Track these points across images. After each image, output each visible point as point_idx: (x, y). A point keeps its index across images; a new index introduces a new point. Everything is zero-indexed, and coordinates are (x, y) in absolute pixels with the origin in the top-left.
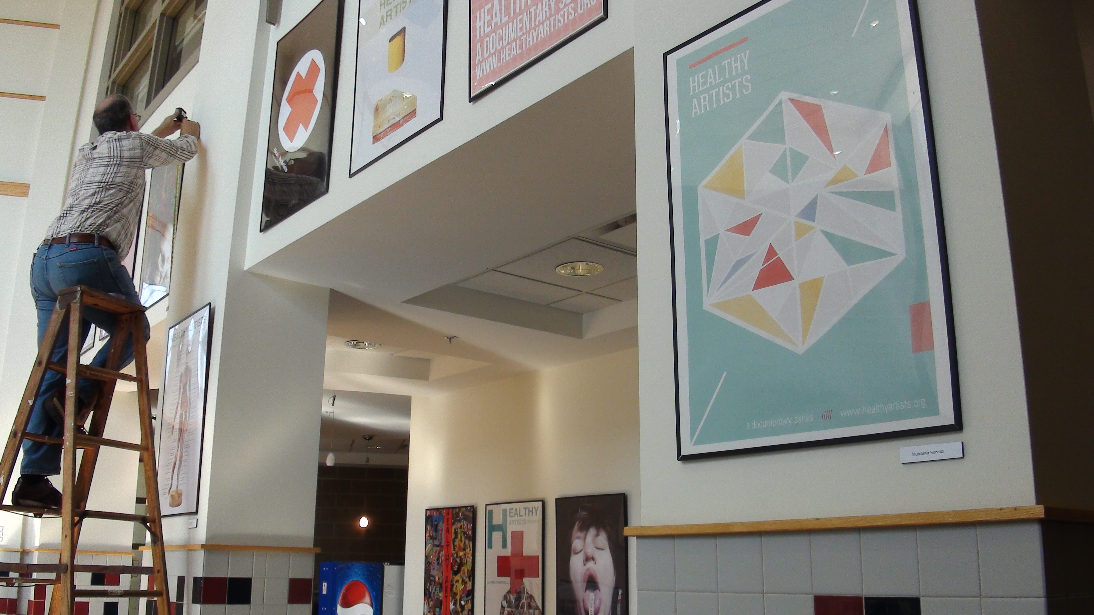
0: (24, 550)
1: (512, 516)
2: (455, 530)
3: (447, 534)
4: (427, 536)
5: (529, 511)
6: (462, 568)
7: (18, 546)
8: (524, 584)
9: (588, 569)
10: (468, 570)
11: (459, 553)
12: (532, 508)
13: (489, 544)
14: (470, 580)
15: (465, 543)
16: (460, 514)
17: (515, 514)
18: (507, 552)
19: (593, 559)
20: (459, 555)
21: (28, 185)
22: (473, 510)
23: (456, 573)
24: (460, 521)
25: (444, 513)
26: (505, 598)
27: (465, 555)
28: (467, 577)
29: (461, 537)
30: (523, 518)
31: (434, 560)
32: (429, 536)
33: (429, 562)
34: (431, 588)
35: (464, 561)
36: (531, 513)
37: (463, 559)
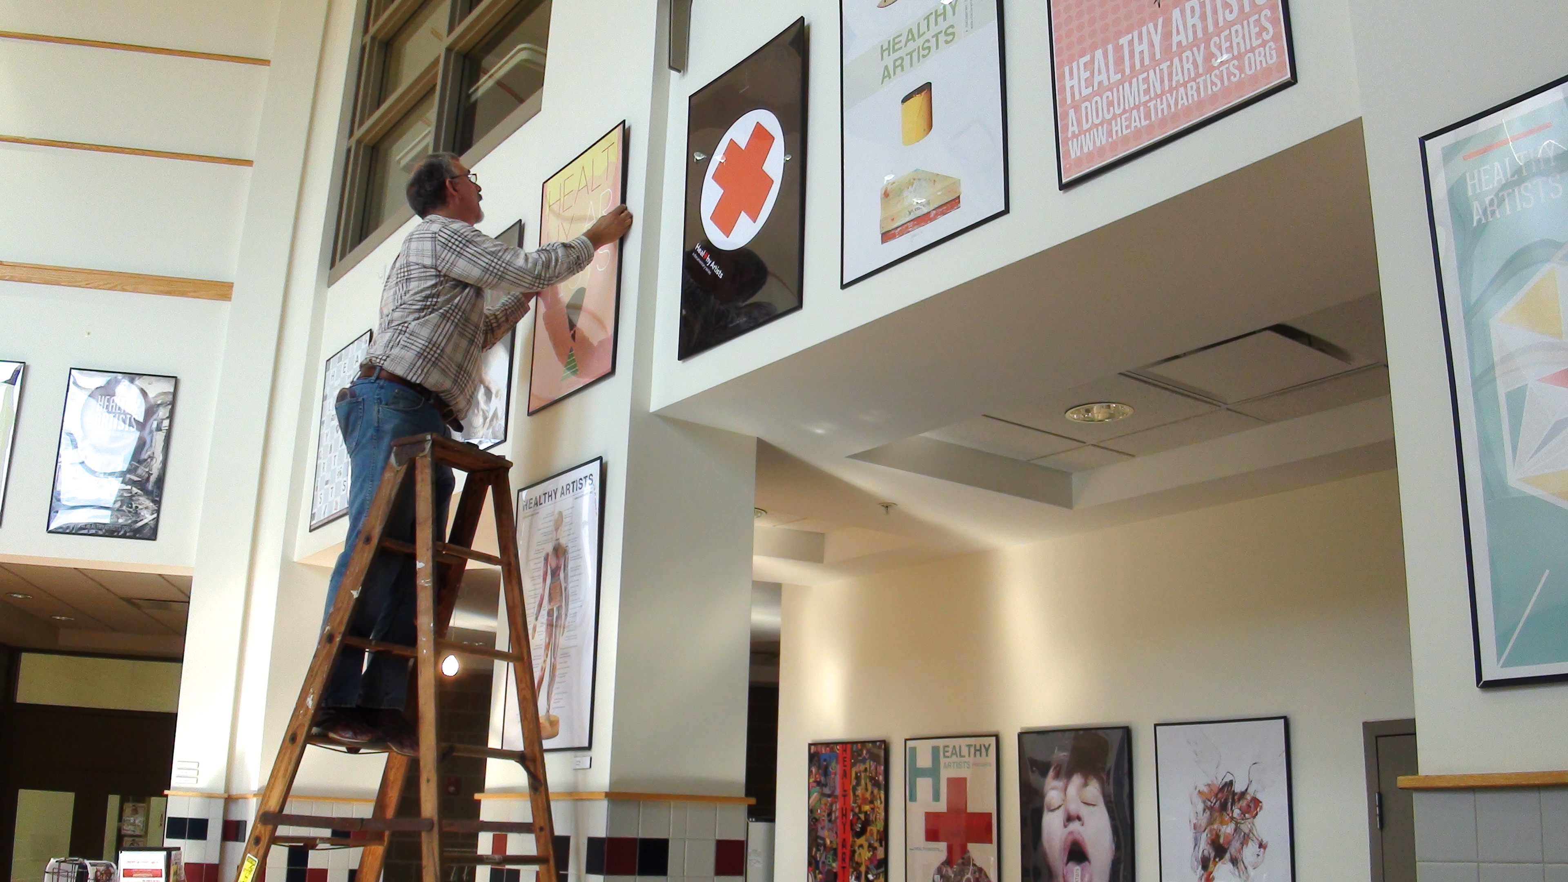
0: (229, 796)
1: (948, 757)
2: (856, 774)
3: (843, 779)
4: (811, 780)
5: (976, 750)
6: (869, 828)
7: (220, 789)
8: (968, 852)
9: (1071, 833)
10: (878, 831)
11: (862, 806)
12: (981, 745)
13: (911, 795)
14: (881, 845)
15: (872, 792)
16: (865, 752)
17: (952, 754)
18: (941, 806)
19: (1079, 818)
20: (862, 810)
21: (231, 285)
22: (884, 746)
23: (859, 835)
24: (864, 761)
25: (838, 750)
26: (939, 871)
27: (873, 809)
28: (877, 841)
29: (866, 784)
30: (967, 759)
31: (824, 816)
32: (815, 781)
33: (815, 818)
34: (818, 855)
35: (872, 818)
36: (978, 753)
37: (869, 815)
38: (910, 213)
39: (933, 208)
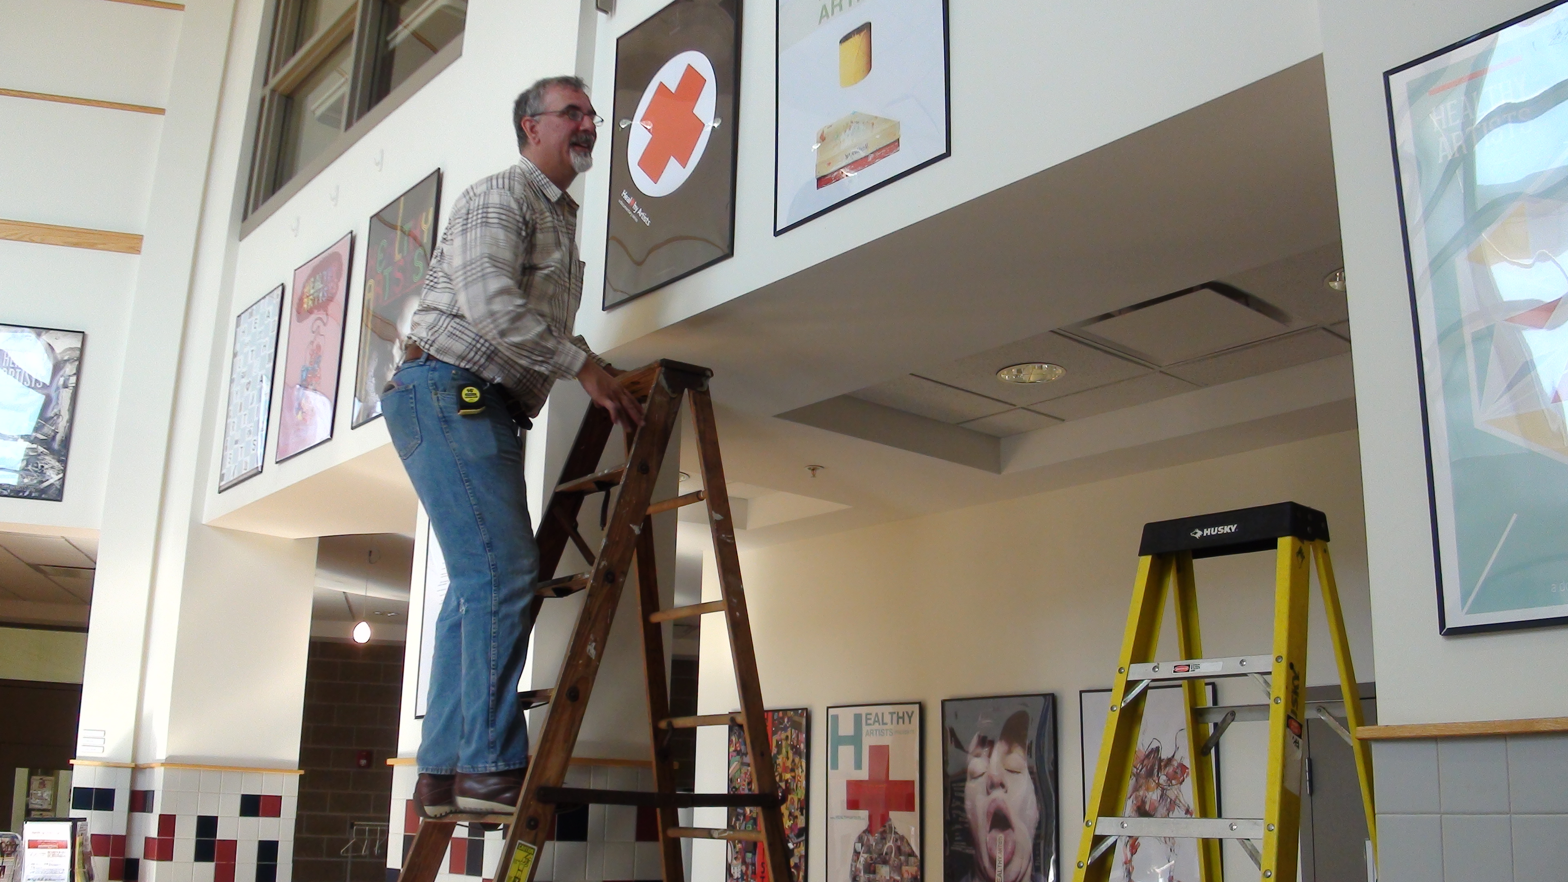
0: (136, 765)
1: (870, 724)
2: (777, 742)
4: (732, 749)
5: (899, 718)
6: (790, 797)
7: (127, 759)
8: (890, 820)
9: (994, 800)
10: (799, 800)
11: (783, 775)
12: (903, 713)
13: (832, 762)
14: (802, 814)
15: (793, 761)
16: (786, 720)
17: (875, 721)
18: (863, 774)
19: (1002, 785)
21: (141, 237)
22: (806, 714)
24: (785, 729)
26: (860, 839)
27: (794, 777)
28: (797, 810)
29: (787, 752)
30: (889, 726)
31: (744, 785)
32: (735, 750)
33: (734, 787)
35: (793, 786)
36: (901, 721)
37: (790, 783)
38: (847, 157)
39: (872, 152)
